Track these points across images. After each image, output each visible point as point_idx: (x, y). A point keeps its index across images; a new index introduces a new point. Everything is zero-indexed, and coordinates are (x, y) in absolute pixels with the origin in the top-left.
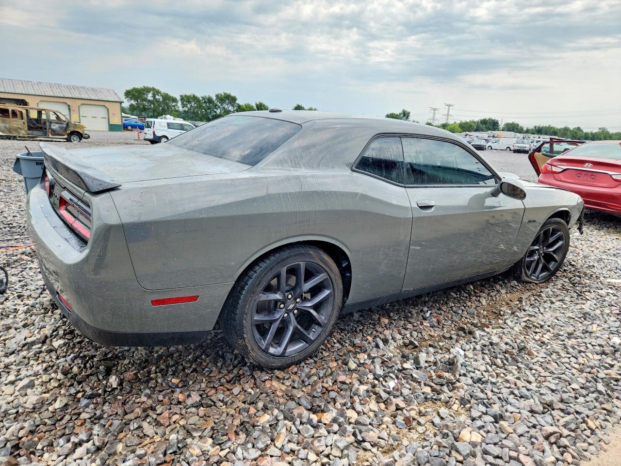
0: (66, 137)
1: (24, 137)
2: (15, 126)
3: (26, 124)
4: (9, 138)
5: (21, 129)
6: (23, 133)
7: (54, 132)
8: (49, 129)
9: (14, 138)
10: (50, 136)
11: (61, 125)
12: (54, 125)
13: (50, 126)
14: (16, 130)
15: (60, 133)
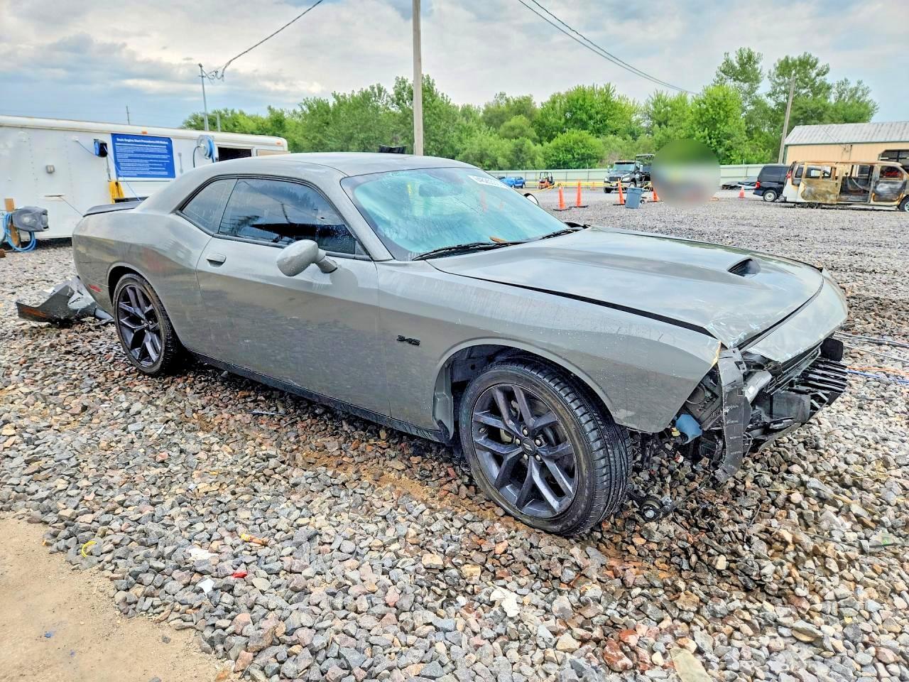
0: (897, 203)
1: (831, 205)
2: (824, 189)
3: (840, 186)
4: (811, 206)
5: (830, 193)
6: (832, 199)
7: (879, 197)
8: (873, 192)
9: (819, 206)
10: (872, 202)
11: (893, 186)
12: (882, 186)
13: (875, 187)
14: (823, 195)
15: (889, 198)
